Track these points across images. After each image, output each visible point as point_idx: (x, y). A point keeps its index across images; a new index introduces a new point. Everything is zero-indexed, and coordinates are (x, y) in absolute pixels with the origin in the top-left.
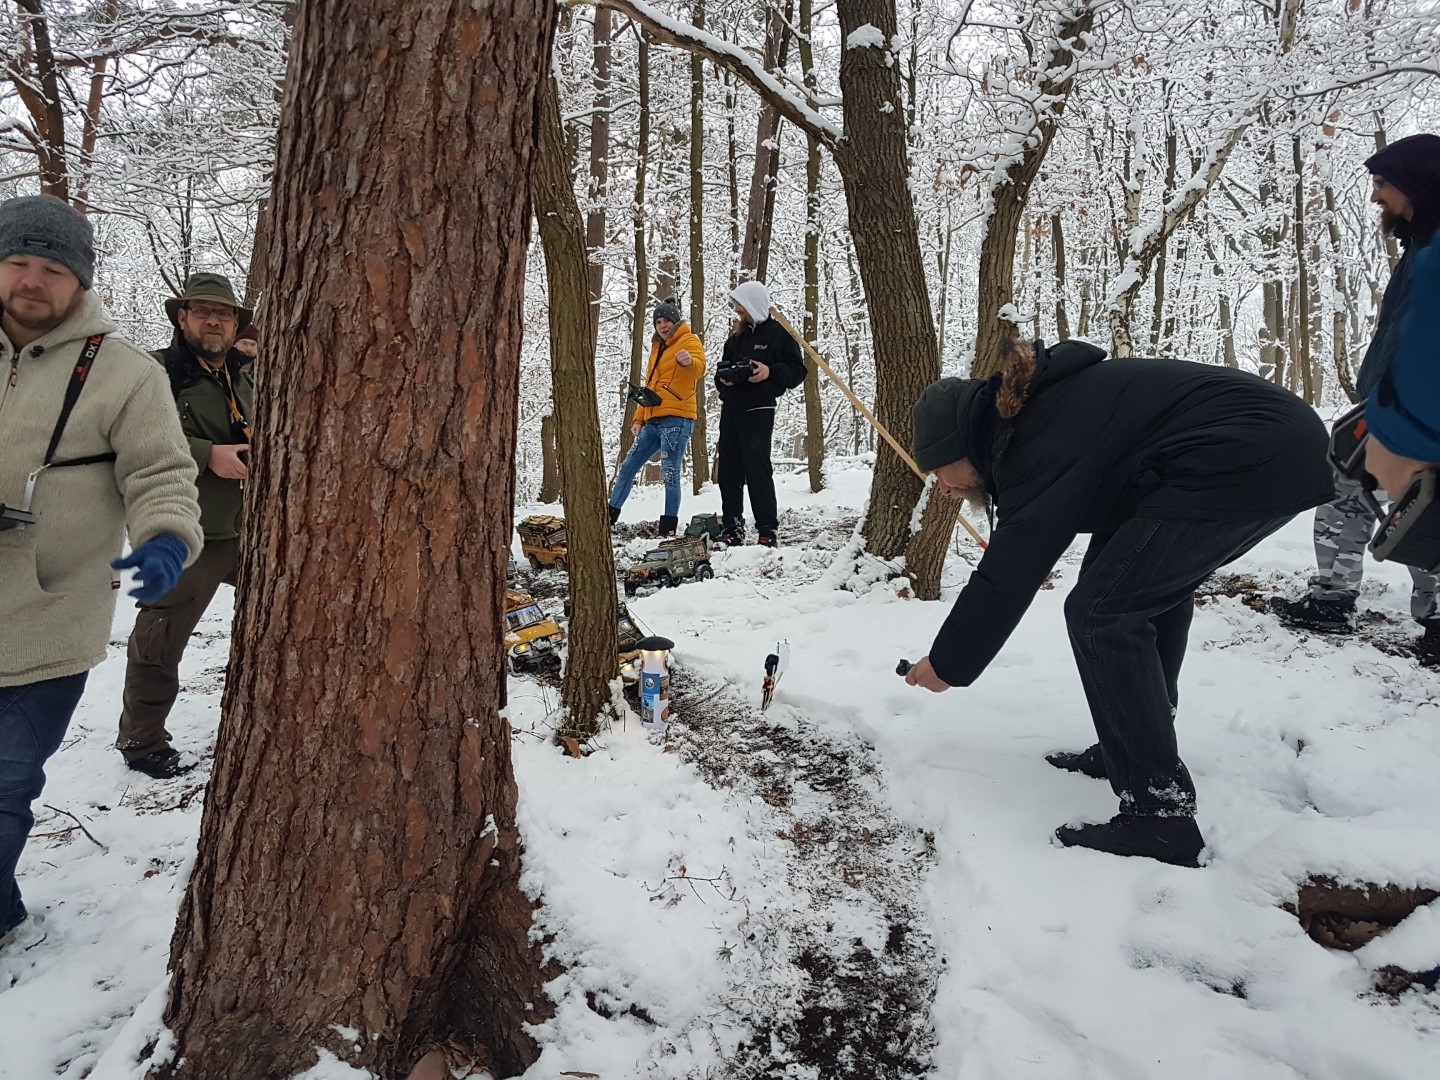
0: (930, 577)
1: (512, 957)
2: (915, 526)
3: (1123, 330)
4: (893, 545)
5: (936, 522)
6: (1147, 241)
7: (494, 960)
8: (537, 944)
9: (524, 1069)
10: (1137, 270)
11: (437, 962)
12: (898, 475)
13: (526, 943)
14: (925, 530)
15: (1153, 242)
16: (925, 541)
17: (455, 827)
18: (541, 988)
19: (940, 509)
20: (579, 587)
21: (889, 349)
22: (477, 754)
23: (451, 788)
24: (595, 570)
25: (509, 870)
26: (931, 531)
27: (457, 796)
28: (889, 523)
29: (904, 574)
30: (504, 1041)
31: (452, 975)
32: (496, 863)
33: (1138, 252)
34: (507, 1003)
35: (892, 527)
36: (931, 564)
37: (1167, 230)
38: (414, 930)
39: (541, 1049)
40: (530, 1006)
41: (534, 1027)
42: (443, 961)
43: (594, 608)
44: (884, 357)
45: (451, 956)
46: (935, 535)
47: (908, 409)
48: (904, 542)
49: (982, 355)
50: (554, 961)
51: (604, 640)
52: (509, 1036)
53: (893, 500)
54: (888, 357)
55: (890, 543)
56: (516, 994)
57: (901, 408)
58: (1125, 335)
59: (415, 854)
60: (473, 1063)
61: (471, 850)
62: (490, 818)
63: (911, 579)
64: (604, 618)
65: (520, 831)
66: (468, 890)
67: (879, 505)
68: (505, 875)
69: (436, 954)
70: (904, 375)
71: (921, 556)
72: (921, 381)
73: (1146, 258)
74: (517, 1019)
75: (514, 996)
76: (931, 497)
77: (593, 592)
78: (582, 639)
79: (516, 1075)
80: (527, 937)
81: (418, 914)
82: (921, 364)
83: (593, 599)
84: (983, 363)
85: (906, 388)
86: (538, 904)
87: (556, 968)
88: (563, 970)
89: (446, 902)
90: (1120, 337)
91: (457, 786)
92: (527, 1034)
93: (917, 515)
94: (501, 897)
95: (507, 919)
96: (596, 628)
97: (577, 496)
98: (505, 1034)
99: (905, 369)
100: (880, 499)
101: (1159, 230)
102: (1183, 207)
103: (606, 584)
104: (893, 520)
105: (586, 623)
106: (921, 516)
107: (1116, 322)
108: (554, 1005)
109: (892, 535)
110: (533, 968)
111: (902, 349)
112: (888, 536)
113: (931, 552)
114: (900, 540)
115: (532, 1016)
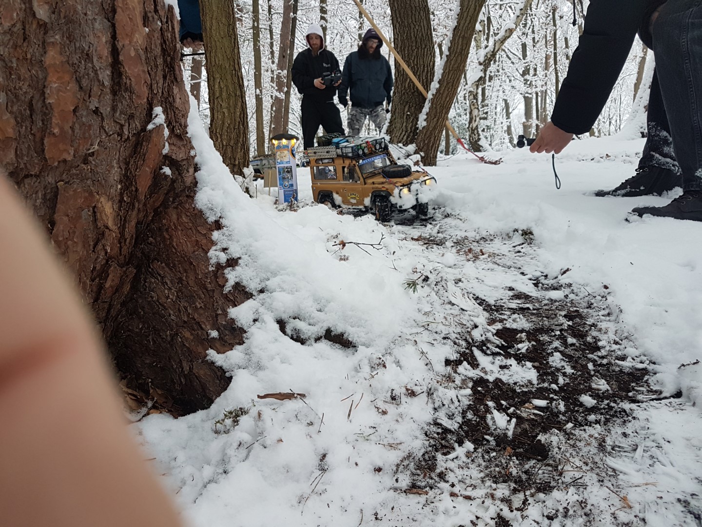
0: (431, 155)
1: (191, 283)
2: (422, 123)
3: (475, 101)
4: (407, 138)
5: (435, 119)
6: (486, 56)
7: (170, 289)
8: (219, 267)
9: (211, 402)
10: (482, 71)
11: (101, 287)
12: (410, 93)
13: (207, 267)
14: (428, 125)
15: (489, 56)
16: (429, 132)
17: (114, 109)
18: (225, 314)
19: (438, 111)
20: (217, 94)
21: (402, 14)
22: (140, 21)
23: (106, 52)
24: (229, 81)
25: (183, 182)
26: (432, 125)
27: (116, 65)
28: (404, 125)
29: (416, 152)
30: (185, 376)
31: (120, 311)
32: (167, 170)
33: (482, 61)
34: (187, 334)
35: (406, 127)
36: (432, 147)
37: (496, 50)
38: (66, 234)
39: (231, 377)
40: (214, 334)
41: (220, 356)
42: (107, 285)
43: (229, 110)
44: (399, 20)
45: (117, 281)
46: (435, 128)
47: (415, 52)
48: (414, 136)
49: (465, 8)
50: (238, 286)
51: (238, 136)
52: (191, 369)
53: (406, 109)
54: (401, 19)
55: (405, 137)
56: (198, 323)
57: (411, 51)
58: (476, 104)
59: (62, 129)
60: (150, 404)
61: (137, 145)
62: (158, 110)
63: (421, 156)
64: (238, 119)
65: (194, 143)
66: (135, 197)
67: (397, 114)
68: (178, 186)
69: (100, 276)
70: (412, 30)
71: (426, 142)
72: (422, 34)
73: (485, 64)
74: (200, 349)
75: (196, 326)
76: (432, 104)
77: (228, 98)
78: (221, 135)
79: (203, 409)
80: (208, 259)
81: (71, 213)
82: (422, 24)
83: (229, 104)
84: (465, 15)
85: (413, 39)
86: (218, 225)
87: (241, 293)
88: (249, 296)
89: (108, 209)
90: (473, 105)
91: (115, 52)
92: (213, 363)
93: (422, 116)
94: (174, 216)
95: (182, 242)
96: (232, 127)
97: (214, 21)
98: (186, 368)
99: (413, 26)
100: (397, 110)
101: (492, 50)
102: (504, 38)
103: (238, 93)
104: (407, 122)
105: (223, 123)
106: (425, 117)
107: (472, 97)
108: (243, 331)
109: (406, 132)
110: (216, 295)
111: (410, 13)
112: (404, 133)
113: (432, 139)
114: (412, 134)
115: (218, 345)
